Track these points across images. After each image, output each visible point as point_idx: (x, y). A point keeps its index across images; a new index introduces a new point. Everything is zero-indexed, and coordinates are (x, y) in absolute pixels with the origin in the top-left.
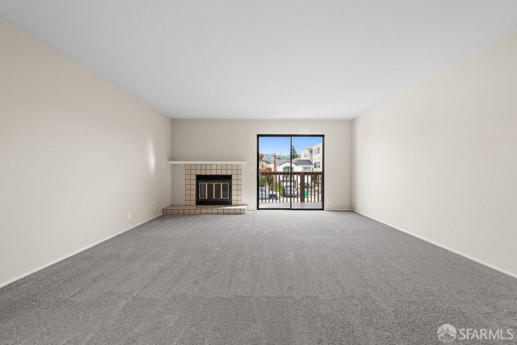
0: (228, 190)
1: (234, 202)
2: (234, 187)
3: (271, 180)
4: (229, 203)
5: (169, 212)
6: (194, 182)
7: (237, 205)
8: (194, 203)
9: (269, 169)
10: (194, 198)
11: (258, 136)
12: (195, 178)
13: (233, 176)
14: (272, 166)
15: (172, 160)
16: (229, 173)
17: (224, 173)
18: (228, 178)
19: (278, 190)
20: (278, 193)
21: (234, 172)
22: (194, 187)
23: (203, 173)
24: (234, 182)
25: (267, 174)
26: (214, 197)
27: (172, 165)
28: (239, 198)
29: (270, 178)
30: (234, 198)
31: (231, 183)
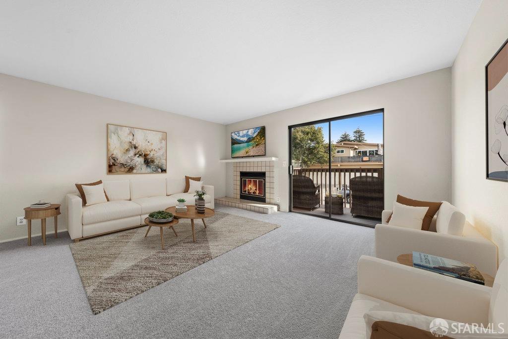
0: (262, 187)
1: (267, 200)
2: (267, 185)
4: (264, 200)
6: (239, 178)
7: (270, 204)
8: (239, 196)
10: (239, 192)
11: (291, 127)
12: (239, 174)
13: (267, 173)
15: (226, 159)
16: (263, 170)
17: (259, 170)
18: (264, 175)
21: (268, 169)
22: (239, 183)
23: (245, 170)
27: (227, 163)
28: (271, 196)
30: (267, 196)
31: (265, 180)
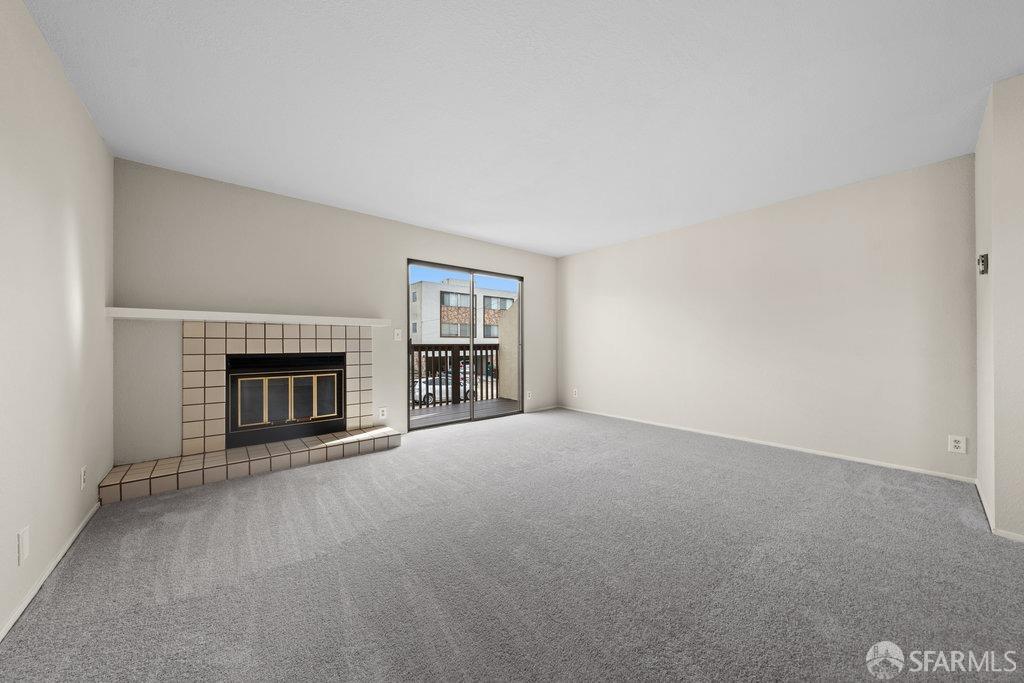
1: (350, 424)
2: (351, 385)
4: (338, 427)
7: (361, 429)
8: (222, 442)
11: (410, 261)
12: (220, 363)
13: (348, 356)
16: (338, 348)
17: (323, 348)
21: (352, 346)
23: (255, 349)
24: (350, 371)
26: (291, 416)
27: (116, 321)
28: (366, 410)
30: (351, 410)
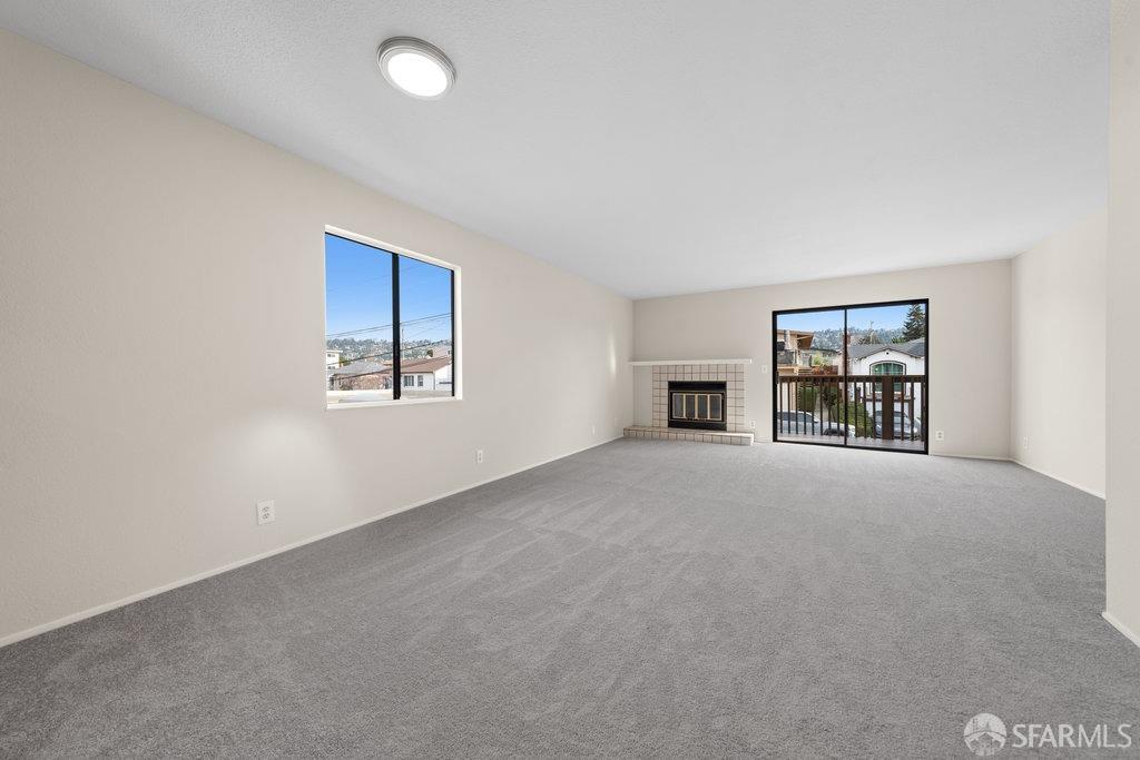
0: (721, 407)
1: (730, 426)
2: (729, 402)
3: (834, 397)
4: (722, 428)
5: (633, 433)
6: (665, 393)
7: (735, 431)
8: (666, 424)
9: (829, 369)
10: (665, 416)
11: (775, 314)
12: (666, 386)
13: (728, 384)
14: (837, 361)
15: (634, 361)
16: (721, 378)
17: (713, 379)
18: (721, 386)
19: (851, 419)
20: (852, 427)
22: (665, 400)
23: (680, 379)
24: (729, 394)
25: (824, 379)
26: (696, 417)
27: (635, 367)
28: (739, 420)
29: (833, 391)
30: (730, 419)
31: (724, 396)
